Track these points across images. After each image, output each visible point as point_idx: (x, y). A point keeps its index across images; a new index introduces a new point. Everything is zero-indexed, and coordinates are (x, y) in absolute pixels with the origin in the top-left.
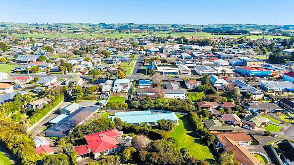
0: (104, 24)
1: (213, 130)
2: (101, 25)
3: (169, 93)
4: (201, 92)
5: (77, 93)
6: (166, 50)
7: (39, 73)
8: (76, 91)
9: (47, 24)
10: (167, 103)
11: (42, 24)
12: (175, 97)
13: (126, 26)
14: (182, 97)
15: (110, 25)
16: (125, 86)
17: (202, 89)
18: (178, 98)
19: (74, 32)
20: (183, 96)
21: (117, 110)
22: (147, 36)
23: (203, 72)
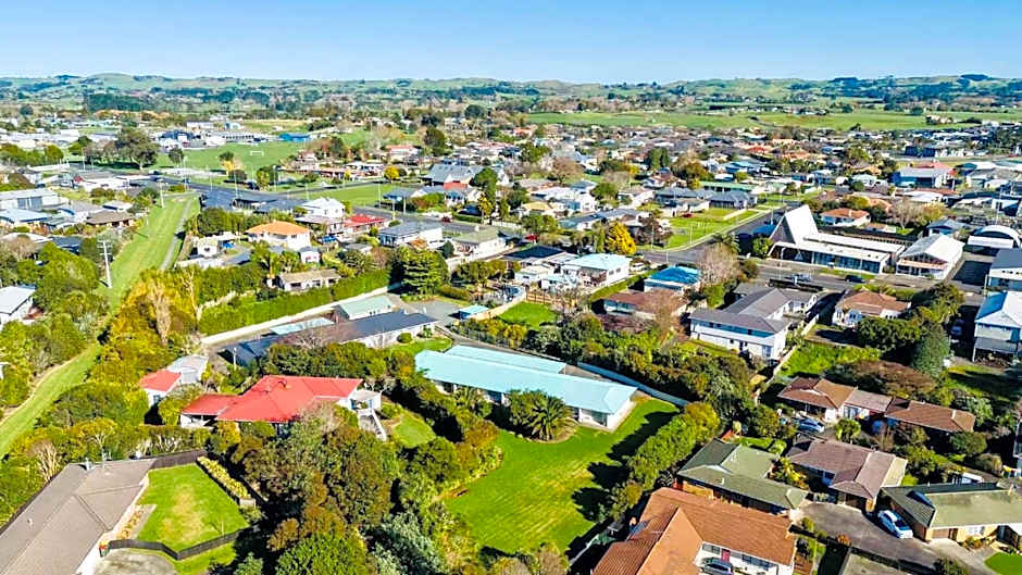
0: (854, 79)
1: (698, 483)
2: (841, 84)
3: (711, 325)
4: (874, 347)
5: (417, 271)
6: (984, 177)
7: (429, 214)
8: (415, 265)
9: (655, 84)
10: (641, 352)
11: (640, 85)
12: (732, 341)
13: (945, 87)
14: (760, 347)
15: (875, 83)
16: (593, 279)
17: (879, 334)
18: (745, 348)
19: (713, 108)
20: (764, 346)
21: (490, 343)
22: (984, 123)
23: (1006, 276)
